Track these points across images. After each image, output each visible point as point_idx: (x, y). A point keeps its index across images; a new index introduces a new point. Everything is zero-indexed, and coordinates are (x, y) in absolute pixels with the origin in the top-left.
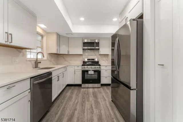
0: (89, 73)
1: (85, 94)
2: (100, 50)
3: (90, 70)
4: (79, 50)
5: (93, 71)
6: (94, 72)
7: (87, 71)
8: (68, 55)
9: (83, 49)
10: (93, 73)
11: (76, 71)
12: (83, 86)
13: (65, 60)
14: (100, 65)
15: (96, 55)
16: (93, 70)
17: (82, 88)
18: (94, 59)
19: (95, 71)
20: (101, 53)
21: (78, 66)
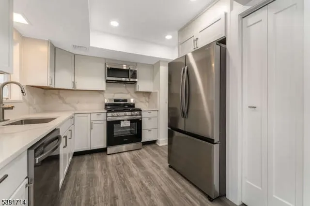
0: (122, 124)
1: (119, 164)
2: (138, 84)
3: (123, 120)
4: (99, 83)
5: (129, 122)
6: (131, 123)
7: (119, 122)
8: (74, 91)
9: (107, 81)
10: (128, 124)
11: (94, 122)
12: (110, 150)
14: (141, 111)
15: (129, 93)
16: (128, 120)
17: (108, 155)
18: (126, 100)
19: (132, 121)
20: (140, 89)
21: (99, 114)
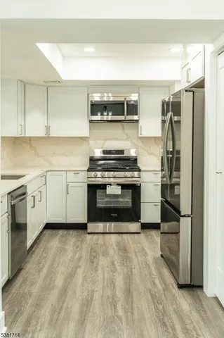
0: (109, 190)
2: (140, 124)
3: (110, 185)
4: (78, 125)
5: (120, 187)
6: (122, 189)
7: (103, 187)
10: (118, 191)
11: (71, 184)
13: (37, 154)
14: (140, 171)
15: (128, 138)
16: (118, 185)
18: (122, 152)
19: (124, 187)
20: (145, 133)
21: (77, 173)
